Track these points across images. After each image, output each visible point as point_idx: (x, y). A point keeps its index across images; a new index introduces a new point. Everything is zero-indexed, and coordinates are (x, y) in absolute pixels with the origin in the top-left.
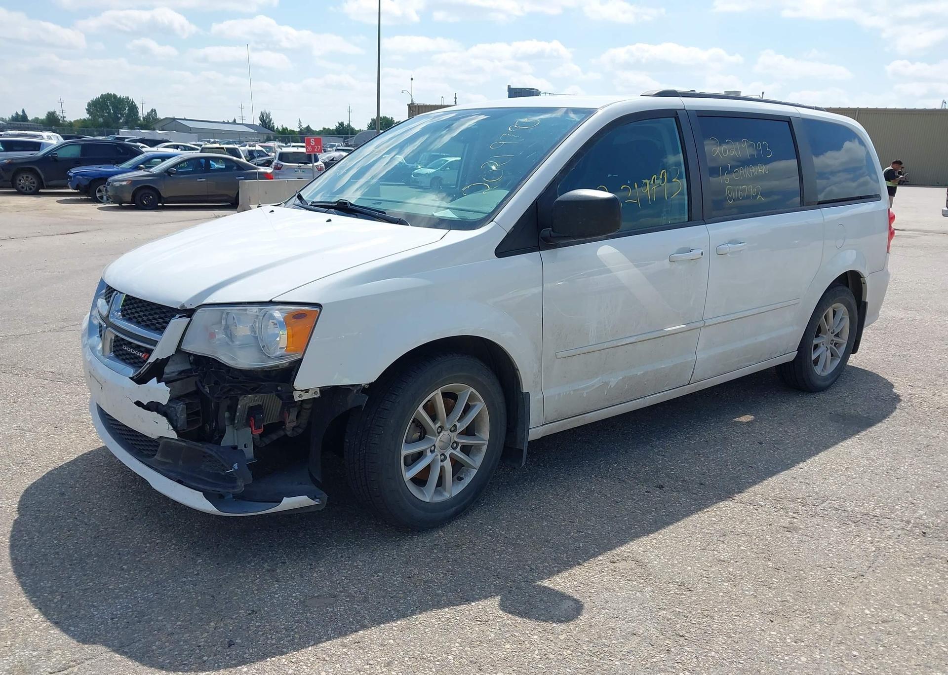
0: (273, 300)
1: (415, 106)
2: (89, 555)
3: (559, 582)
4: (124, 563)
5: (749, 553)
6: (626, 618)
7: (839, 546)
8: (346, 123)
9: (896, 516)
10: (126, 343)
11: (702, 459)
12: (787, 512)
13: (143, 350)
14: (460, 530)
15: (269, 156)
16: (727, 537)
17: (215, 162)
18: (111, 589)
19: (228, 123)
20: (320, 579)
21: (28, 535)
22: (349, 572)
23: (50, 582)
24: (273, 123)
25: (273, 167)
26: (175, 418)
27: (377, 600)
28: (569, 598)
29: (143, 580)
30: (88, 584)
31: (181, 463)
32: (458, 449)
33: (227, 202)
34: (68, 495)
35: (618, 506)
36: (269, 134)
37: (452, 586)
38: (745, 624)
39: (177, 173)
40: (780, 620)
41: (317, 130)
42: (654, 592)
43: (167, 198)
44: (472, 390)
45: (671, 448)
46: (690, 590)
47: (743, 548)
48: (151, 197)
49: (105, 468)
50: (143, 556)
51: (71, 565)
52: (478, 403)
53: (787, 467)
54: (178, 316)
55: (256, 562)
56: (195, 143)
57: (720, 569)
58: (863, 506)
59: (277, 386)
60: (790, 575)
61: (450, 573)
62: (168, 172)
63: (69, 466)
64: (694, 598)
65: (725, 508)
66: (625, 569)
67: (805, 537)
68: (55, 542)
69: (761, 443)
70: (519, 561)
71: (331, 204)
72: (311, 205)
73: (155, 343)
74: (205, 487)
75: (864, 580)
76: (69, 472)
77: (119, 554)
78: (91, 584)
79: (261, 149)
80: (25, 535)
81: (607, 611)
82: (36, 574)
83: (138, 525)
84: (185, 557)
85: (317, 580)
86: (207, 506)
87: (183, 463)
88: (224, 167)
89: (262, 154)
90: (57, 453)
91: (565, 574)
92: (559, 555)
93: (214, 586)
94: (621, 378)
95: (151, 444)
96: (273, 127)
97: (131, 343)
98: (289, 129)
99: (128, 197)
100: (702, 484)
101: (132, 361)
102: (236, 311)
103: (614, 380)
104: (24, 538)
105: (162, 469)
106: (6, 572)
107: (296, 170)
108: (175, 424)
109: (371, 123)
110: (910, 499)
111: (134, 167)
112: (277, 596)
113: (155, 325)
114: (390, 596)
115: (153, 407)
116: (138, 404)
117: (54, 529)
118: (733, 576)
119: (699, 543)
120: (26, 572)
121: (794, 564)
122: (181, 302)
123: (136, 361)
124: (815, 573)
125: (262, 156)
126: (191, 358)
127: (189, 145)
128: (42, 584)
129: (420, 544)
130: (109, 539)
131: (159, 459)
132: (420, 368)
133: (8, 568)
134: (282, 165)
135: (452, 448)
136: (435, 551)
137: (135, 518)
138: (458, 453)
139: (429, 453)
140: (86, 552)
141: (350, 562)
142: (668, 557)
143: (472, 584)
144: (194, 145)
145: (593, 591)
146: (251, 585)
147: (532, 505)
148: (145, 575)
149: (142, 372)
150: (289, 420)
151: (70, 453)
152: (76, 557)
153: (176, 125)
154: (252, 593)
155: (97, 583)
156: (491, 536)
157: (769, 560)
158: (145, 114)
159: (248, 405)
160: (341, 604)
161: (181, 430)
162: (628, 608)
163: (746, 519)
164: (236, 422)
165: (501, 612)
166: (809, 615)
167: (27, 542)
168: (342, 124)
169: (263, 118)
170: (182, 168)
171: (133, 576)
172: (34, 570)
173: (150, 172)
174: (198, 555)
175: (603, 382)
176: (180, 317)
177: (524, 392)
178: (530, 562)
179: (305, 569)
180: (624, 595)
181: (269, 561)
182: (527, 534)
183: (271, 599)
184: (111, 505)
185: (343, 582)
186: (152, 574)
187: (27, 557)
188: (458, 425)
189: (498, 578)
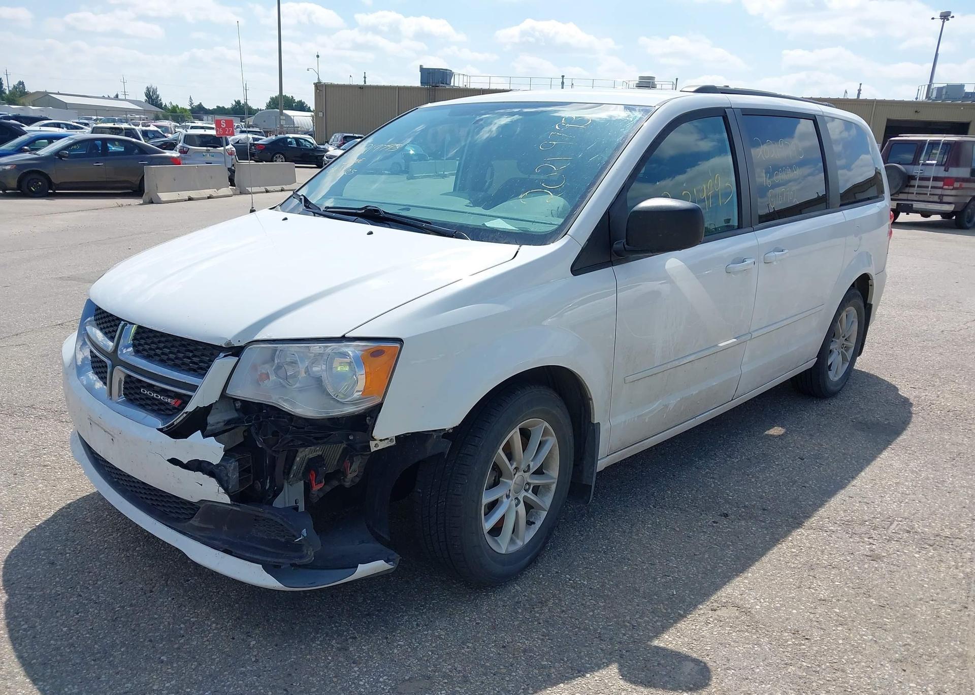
0: (346, 335)
1: (323, 85)
2: (113, 645)
3: (669, 640)
4: (161, 653)
5: (846, 589)
6: (756, 678)
7: (929, 574)
8: (242, 102)
9: (966, 535)
10: (145, 385)
11: (753, 480)
12: (861, 537)
13: (172, 395)
14: (537, 582)
15: (166, 137)
16: (816, 571)
17: (112, 145)
18: (157, 690)
19: (109, 98)
20: (404, 657)
21: (26, 622)
22: (434, 645)
23: (76, 687)
24: (160, 100)
25: (178, 150)
26: (226, 478)
27: (479, 679)
28: (687, 658)
29: (192, 675)
30: (126, 686)
31: (225, 528)
32: (530, 491)
33: (128, 189)
34: (60, 565)
35: (692, 542)
36: (157, 112)
37: (556, 655)
38: (880, 676)
39: (70, 156)
40: (912, 669)
41: (211, 109)
42: (771, 644)
43: (58, 185)
44: (546, 424)
45: (716, 468)
46: (807, 639)
47: (837, 583)
48: (40, 183)
49: (94, 525)
50: (182, 641)
51: (94, 660)
52: (550, 438)
53: (841, 486)
54: (222, 355)
55: (320, 639)
56: (77, 121)
57: (827, 611)
58: (930, 526)
59: (348, 435)
60: (898, 612)
61: (547, 638)
62: (58, 154)
63: (48, 525)
64: (815, 648)
65: (801, 537)
66: (730, 618)
67: (892, 566)
68: (65, 629)
69: (802, 459)
70: (616, 617)
71: (355, 211)
72: (326, 211)
73: (194, 388)
74: (265, 558)
75: (969, 612)
76: (51, 534)
77: (151, 641)
78: (129, 685)
79: (156, 129)
80: (22, 623)
81: (733, 671)
82: (54, 677)
83: (161, 600)
84: (233, 639)
85: (401, 658)
86: (268, 581)
87: (228, 528)
88: (123, 150)
89: (157, 135)
90: (28, 508)
91: (672, 630)
92: (656, 606)
93: (282, 676)
94: (679, 399)
95: (184, 506)
96: (161, 104)
97: (153, 386)
98: (180, 107)
99: (13, 183)
100: (764, 510)
101: (156, 408)
102: (298, 350)
103: (673, 401)
104: (23, 627)
105: (200, 535)
106: (14, 677)
107: (204, 153)
108: (225, 485)
109: (270, 102)
110: (971, 515)
111: (17, 148)
112: (361, 683)
113: (189, 365)
114: (492, 673)
115: (196, 466)
116: (174, 461)
117: (57, 612)
118: (843, 618)
119: (791, 580)
120: (40, 674)
121: (896, 599)
122: (226, 339)
123: (163, 407)
124: (920, 608)
125: (158, 137)
126: (238, 405)
127: (71, 123)
128: (66, 690)
129: (500, 603)
130: (132, 621)
131: (196, 524)
132: (501, 405)
133: (15, 671)
134: (189, 149)
135: (525, 490)
136: (520, 611)
137: (154, 590)
138: (530, 495)
139: (505, 500)
140: (108, 641)
141: (430, 631)
142: (767, 600)
143: (576, 650)
144: (77, 123)
145: (709, 648)
146: (326, 671)
147: (603, 545)
148: (193, 667)
149: (175, 423)
150: (351, 470)
151: (44, 507)
152: (98, 650)
153: (49, 100)
154: (331, 681)
155: (136, 683)
156: (573, 588)
157: (870, 596)
158: (11, 86)
159: (307, 457)
160: (440, 687)
161: (232, 493)
162: (753, 666)
163: (826, 548)
164: (292, 476)
165: (622, 682)
166: (937, 660)
167: (29, 633)
168: (238, 103)
169: (150, 93)
170: (74, 150)
171: (178, 670)
172: (49, 671)
173: (37, 154)
174: (248, 634)
175: (663, 405)
176: (225, 356)
177: (595, 422)
178: (628, 618)
179: (381, 644)
180: (742, 650)
181: (335, 637)
182: (612, 583)
183: (357, 688)
184: (117, 574)
185: (432, 657)
186: (201, 665)
187: (35, 652)
188: (532, 464)
189: (602, 640)
